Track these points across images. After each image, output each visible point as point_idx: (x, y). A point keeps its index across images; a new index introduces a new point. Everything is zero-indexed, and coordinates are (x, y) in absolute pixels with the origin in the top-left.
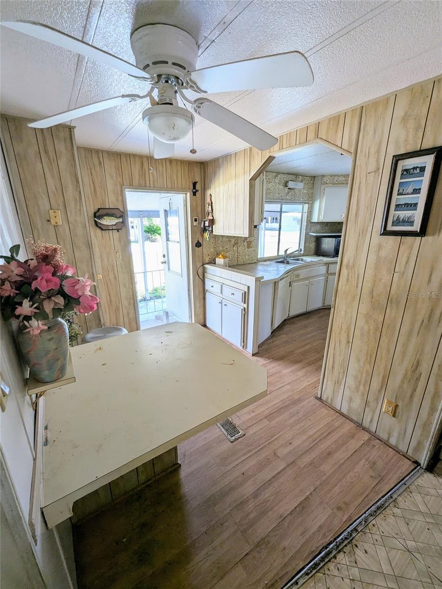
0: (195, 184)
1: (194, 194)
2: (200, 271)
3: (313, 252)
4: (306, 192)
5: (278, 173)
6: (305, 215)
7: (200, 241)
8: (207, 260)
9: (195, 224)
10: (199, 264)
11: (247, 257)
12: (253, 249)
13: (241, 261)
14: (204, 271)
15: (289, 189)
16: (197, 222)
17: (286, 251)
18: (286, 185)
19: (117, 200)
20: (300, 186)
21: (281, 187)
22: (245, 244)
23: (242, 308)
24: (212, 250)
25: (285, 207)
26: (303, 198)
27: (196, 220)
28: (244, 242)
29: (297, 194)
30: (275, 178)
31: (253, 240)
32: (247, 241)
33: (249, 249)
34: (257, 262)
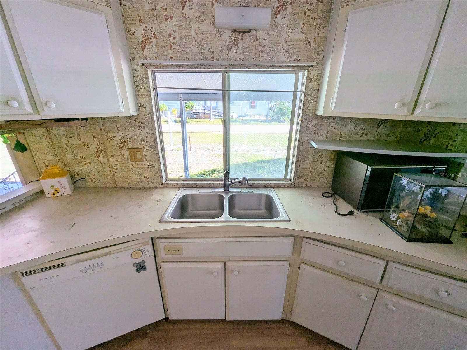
4: (301, 36)
11: (134, 176)
12: (145, 162)
13: (121, 182)
15: (235, 31)
22: (125, 152)
26: (289, 55)
28: (121, 149)
29: (266, 43)
31: (142, 147)
32: (127, 147)
33: (136, 163)
34: (160, 186)
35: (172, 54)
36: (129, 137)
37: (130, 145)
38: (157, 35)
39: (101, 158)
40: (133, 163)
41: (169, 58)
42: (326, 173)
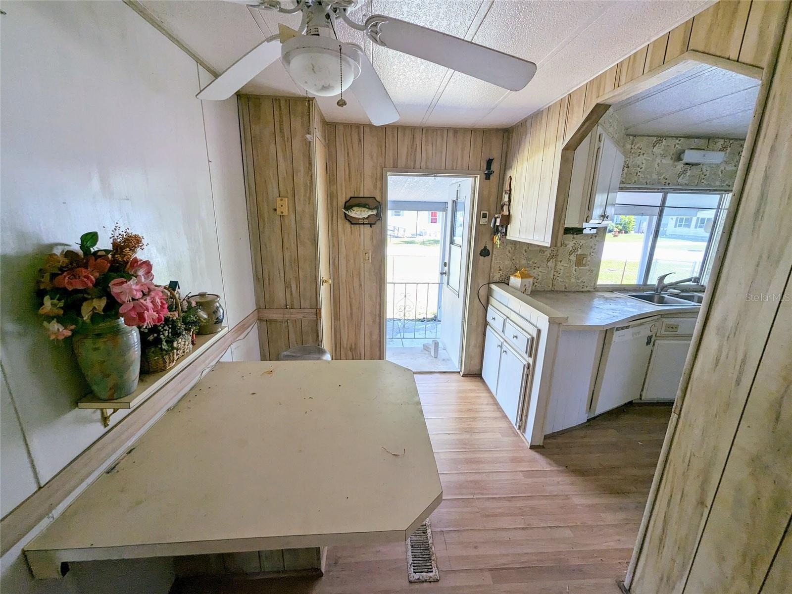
0: (490, 162)
1: (488, 177)
2: (483, 292)
5: (661, 137)
7: (489, 248)
8: (497, 277)
9: (483, 221)
10: (482, 281)
11: (573, 280)
12: (587, 267)
13: (560, 286)
14: (490, 293)
15: (687, 164)
16: (487, 219)
17: (662, 279)
18: (679, 157)
19: (375, 187)
20: (715, 157)
21: (667, 161)
22: (573, 258)
23: (525, 363)
24: (507, 262)
25: (673, 199)
27: (484, 216)
28: (570, 255)
29: (708, 173)
30: (654, 146)
31: (589, 254)
32: (576, 254)
33: (579, 268)
34: (593, 290)
35: (636, 179)
36: (581, 244)
37: (579, 252)
38: (629, 165)
39: (550, 264)
40: (577, 267)
41: (633, 181)
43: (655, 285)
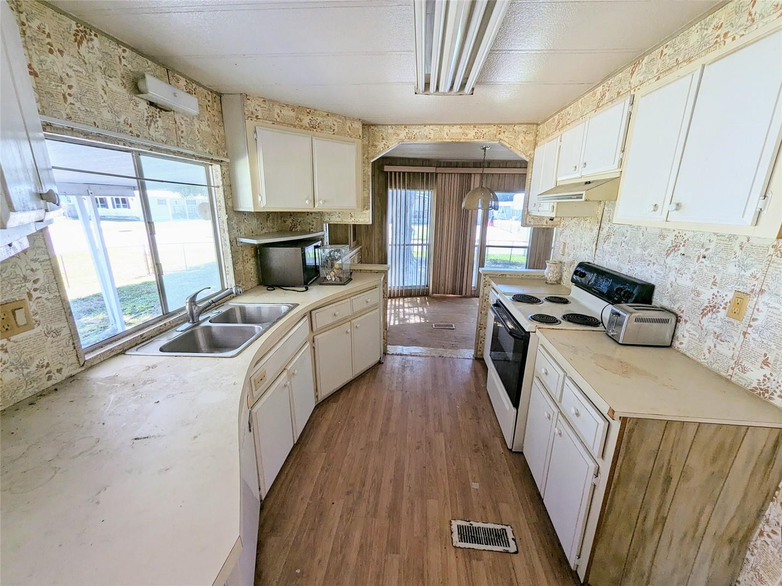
3: (254, 280)
5: (85, 26)
6: (219, 195)
15: (151, 104)
17: (193, 298)
20: (186, 103)
21: (118, 88)
25: (152, 166)
26: (204, 146)
29: (183, 128)
31: (25, 296)
33: (13, 338)
34: (80, 370)
35: (68, 111)
40: (5, 341)
41: (65, 116)
42: (252, 271)
43: (183, 309)
